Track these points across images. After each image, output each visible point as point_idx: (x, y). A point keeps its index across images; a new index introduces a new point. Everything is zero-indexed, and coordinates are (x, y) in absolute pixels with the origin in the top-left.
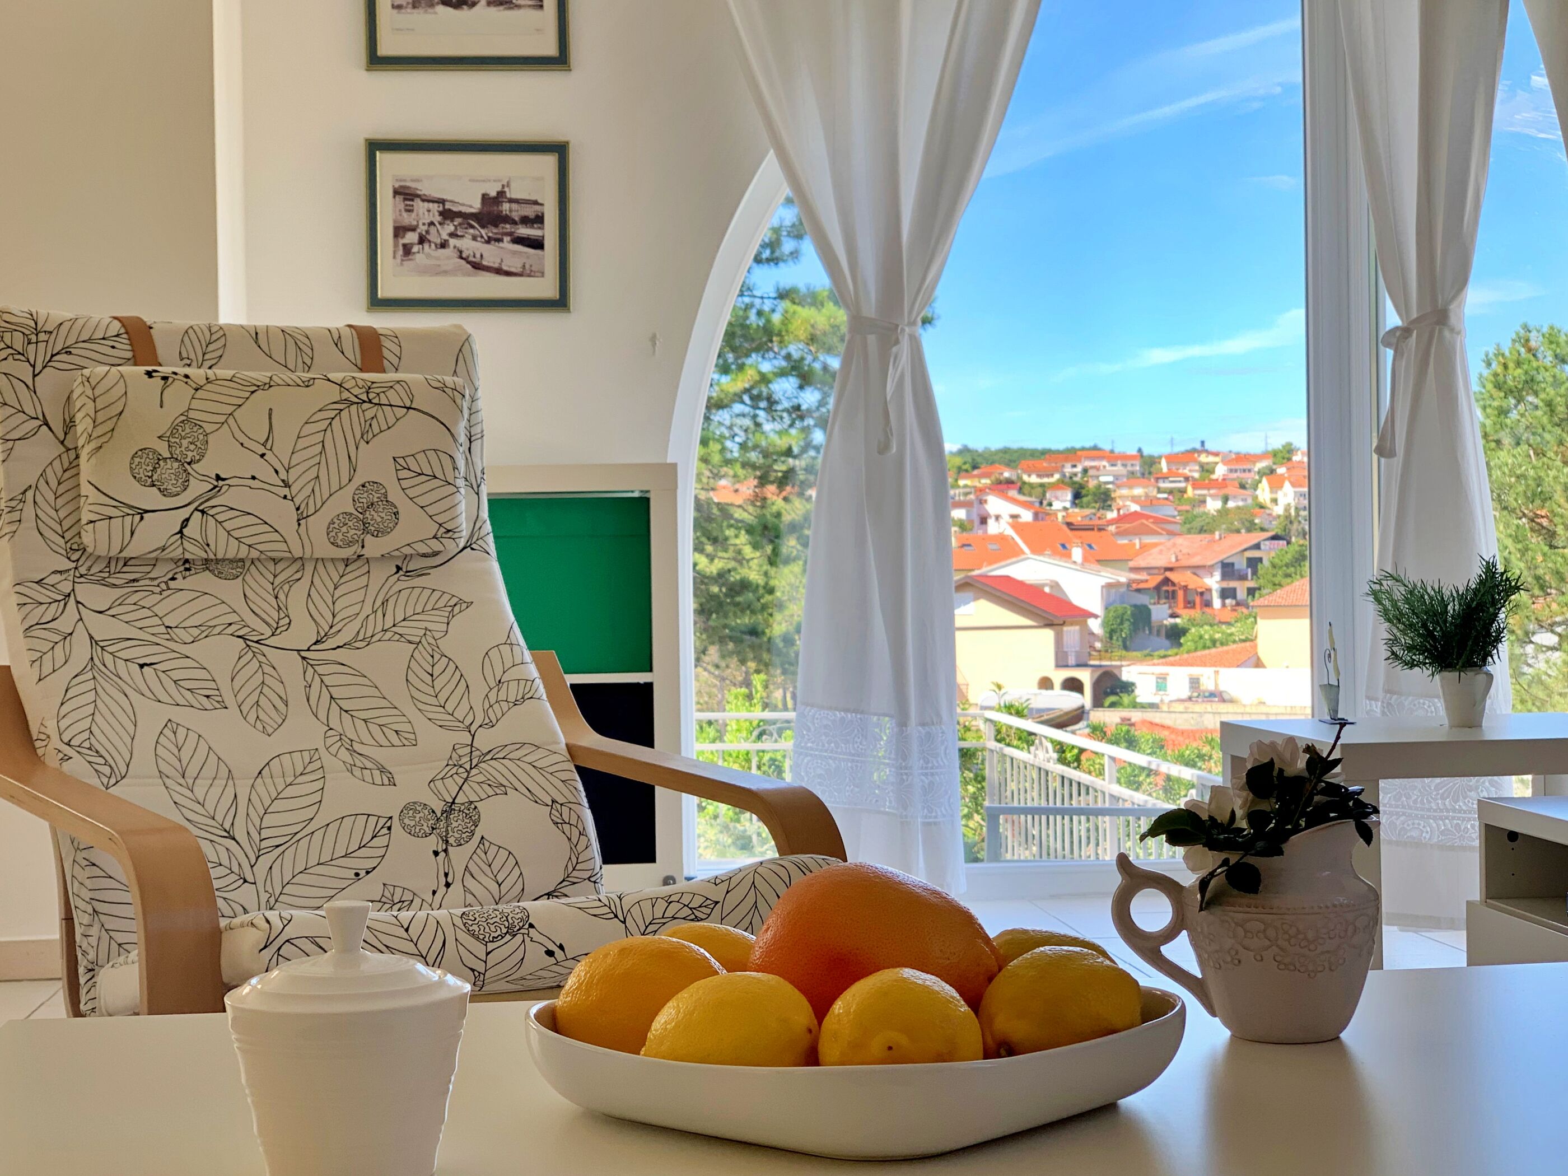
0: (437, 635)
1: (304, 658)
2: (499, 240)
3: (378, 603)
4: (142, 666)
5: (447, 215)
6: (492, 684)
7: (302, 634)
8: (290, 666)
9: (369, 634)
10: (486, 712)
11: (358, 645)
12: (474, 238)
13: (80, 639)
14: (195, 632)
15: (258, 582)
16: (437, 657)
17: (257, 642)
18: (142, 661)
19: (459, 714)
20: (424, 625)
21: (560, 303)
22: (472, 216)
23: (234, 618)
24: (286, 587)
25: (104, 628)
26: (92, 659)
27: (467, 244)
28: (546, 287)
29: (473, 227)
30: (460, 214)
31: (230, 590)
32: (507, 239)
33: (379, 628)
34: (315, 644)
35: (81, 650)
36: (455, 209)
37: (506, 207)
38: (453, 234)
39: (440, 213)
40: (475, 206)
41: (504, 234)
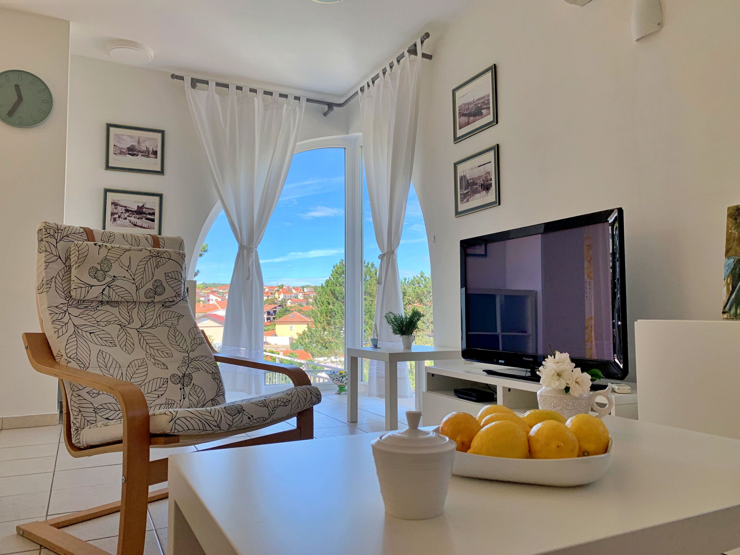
0: (176, 325)
1: (138, 331)
2: (142, 219)
3: (158, 315)
4: (90, 333)
5: (127, 211)
6: (192, 339)
7: (137, 324)
8: (134, 333)
9: (156, 324)
10: (191, 347)
11: (154, 327)
12: (135, 218)
13: (70, 325)
14: (106, 323)
15: (123, 309)
16: (176, 331)
17: (124, 326)
18: (90, 332)
19: (184, 348)
20: (171, 322)
22: (135, 211)
23: (116, 319)
24: (131, 310)
25: (78, 321)
26: (75, 331)
27: (132, 219)
28: (155, 232)
29: (134, 214)
30: (131, 211)
31: (115, 310)
33: (159, 323)
34: (141, 327)
35: (71, 329)
36: (129, 209)
37: (144, 210)
38: (128, 216)
39: (125, 210)
40: (135, 208)
41: (144, 217)
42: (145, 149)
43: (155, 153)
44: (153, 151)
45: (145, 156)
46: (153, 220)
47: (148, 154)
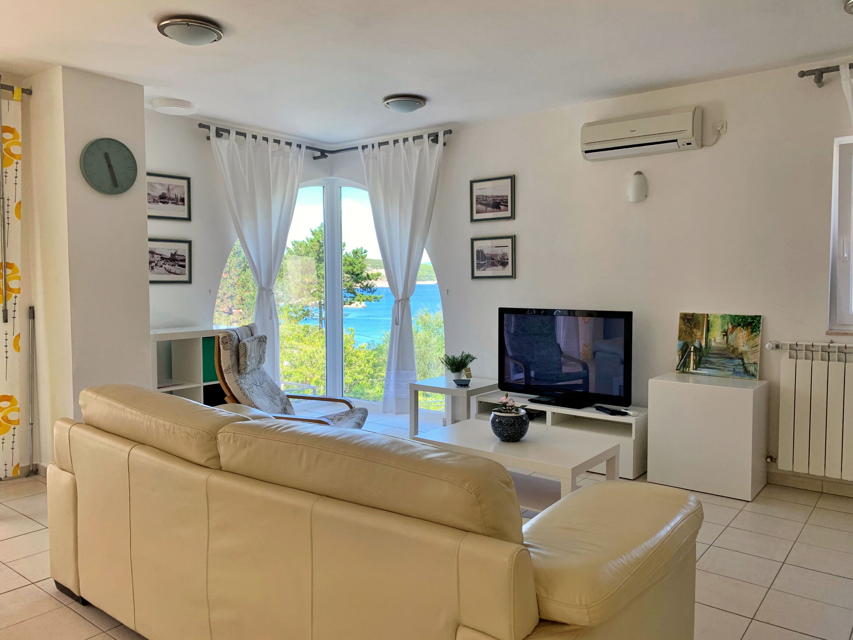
2: (175, 265)
5: (162, 258)
12: (169, 265)
21: (190, 282)
22: (168, 259)
27: (167, 266)
28: (185, 278)
29: (169, 262)
30: (165, 258)
32: (177, 265)
36: (164, 257)
37: (176, 257)
38: (163, 264)
39: (161, 258)
40: (169, 256)
41: (176, 264)
42: (175, 197)
43: (183, 200)
44: (181, 198)
45: (175, 203)
46: (184, 266)
47: (177, 201)
